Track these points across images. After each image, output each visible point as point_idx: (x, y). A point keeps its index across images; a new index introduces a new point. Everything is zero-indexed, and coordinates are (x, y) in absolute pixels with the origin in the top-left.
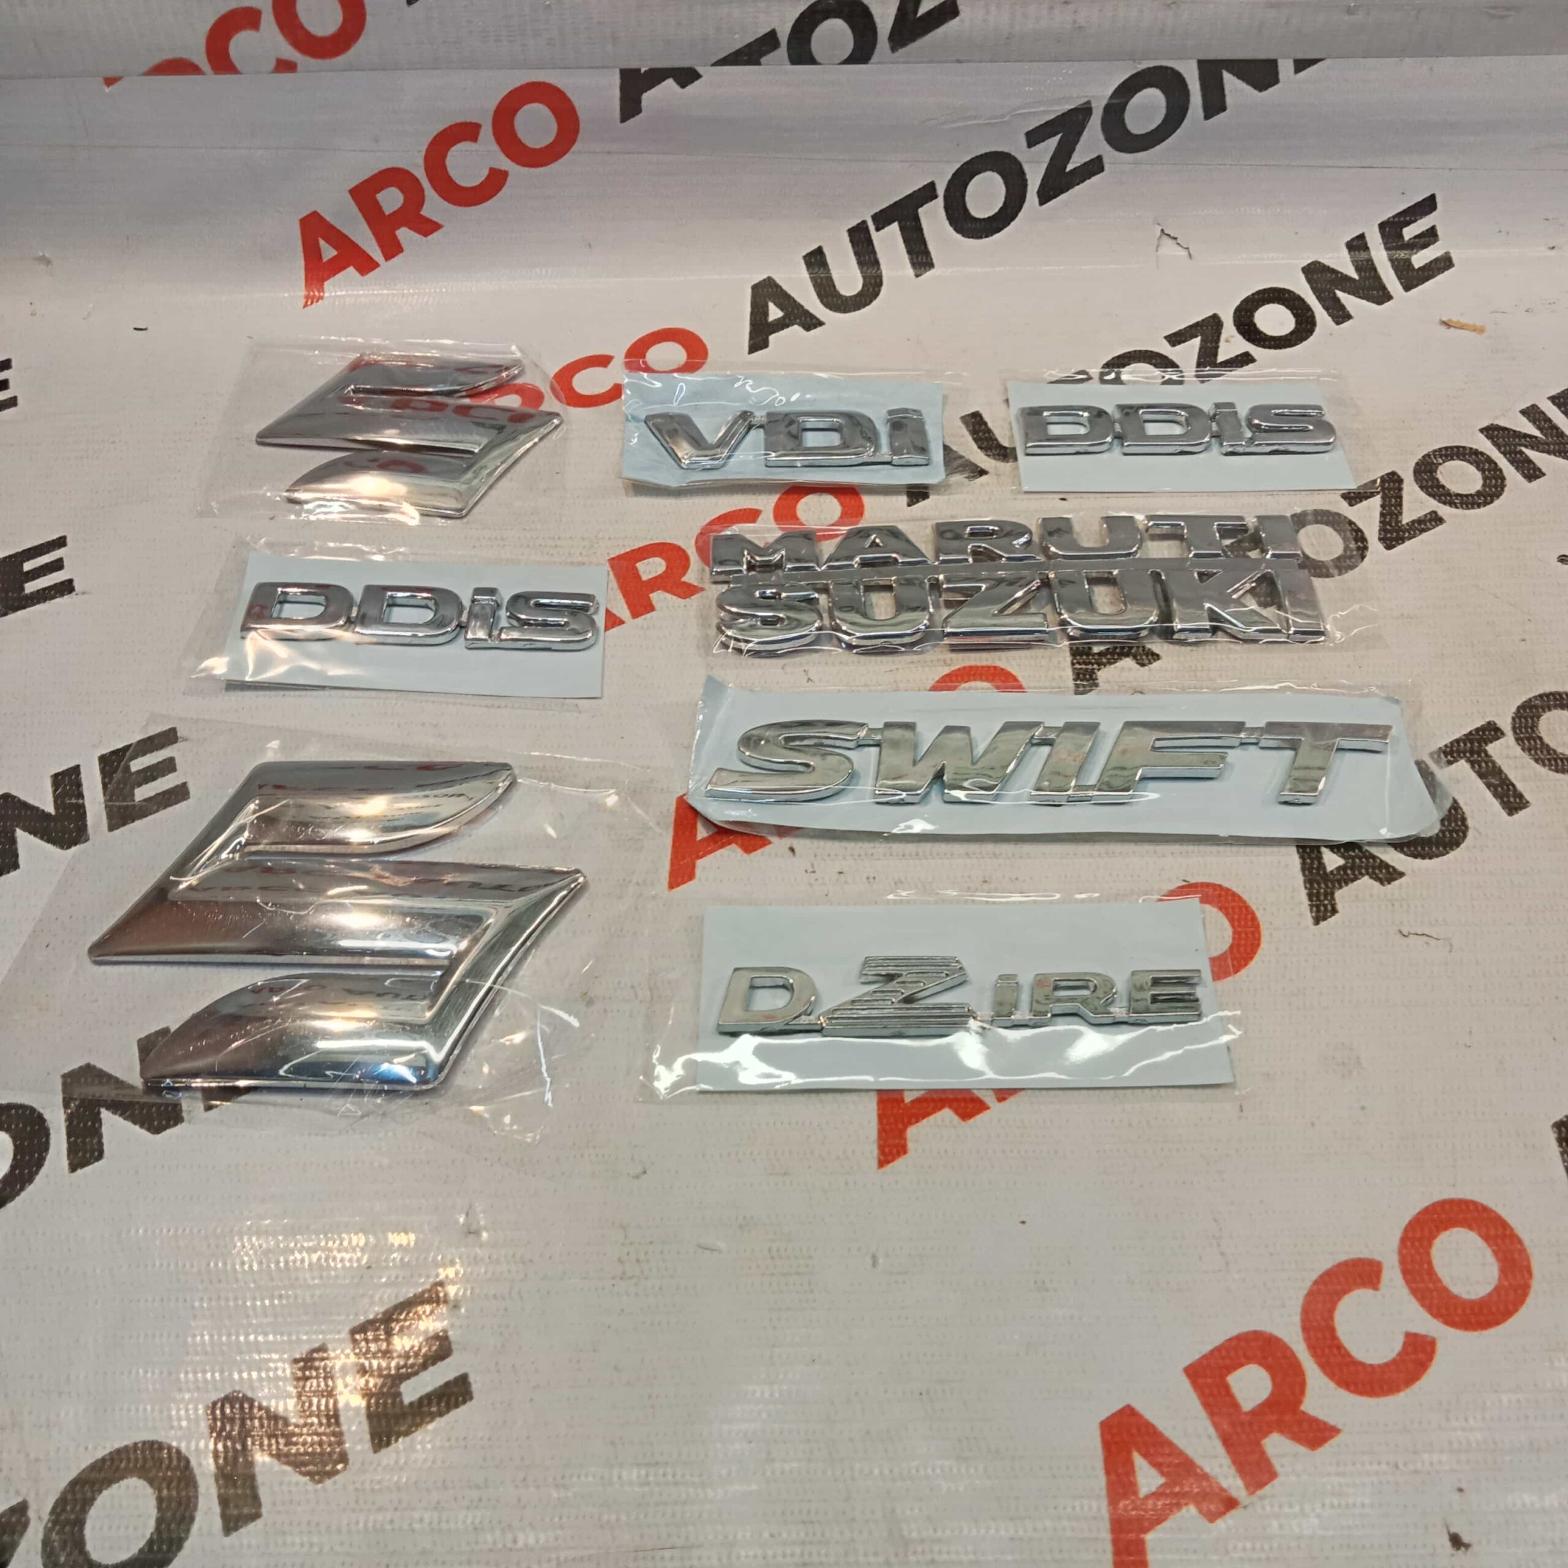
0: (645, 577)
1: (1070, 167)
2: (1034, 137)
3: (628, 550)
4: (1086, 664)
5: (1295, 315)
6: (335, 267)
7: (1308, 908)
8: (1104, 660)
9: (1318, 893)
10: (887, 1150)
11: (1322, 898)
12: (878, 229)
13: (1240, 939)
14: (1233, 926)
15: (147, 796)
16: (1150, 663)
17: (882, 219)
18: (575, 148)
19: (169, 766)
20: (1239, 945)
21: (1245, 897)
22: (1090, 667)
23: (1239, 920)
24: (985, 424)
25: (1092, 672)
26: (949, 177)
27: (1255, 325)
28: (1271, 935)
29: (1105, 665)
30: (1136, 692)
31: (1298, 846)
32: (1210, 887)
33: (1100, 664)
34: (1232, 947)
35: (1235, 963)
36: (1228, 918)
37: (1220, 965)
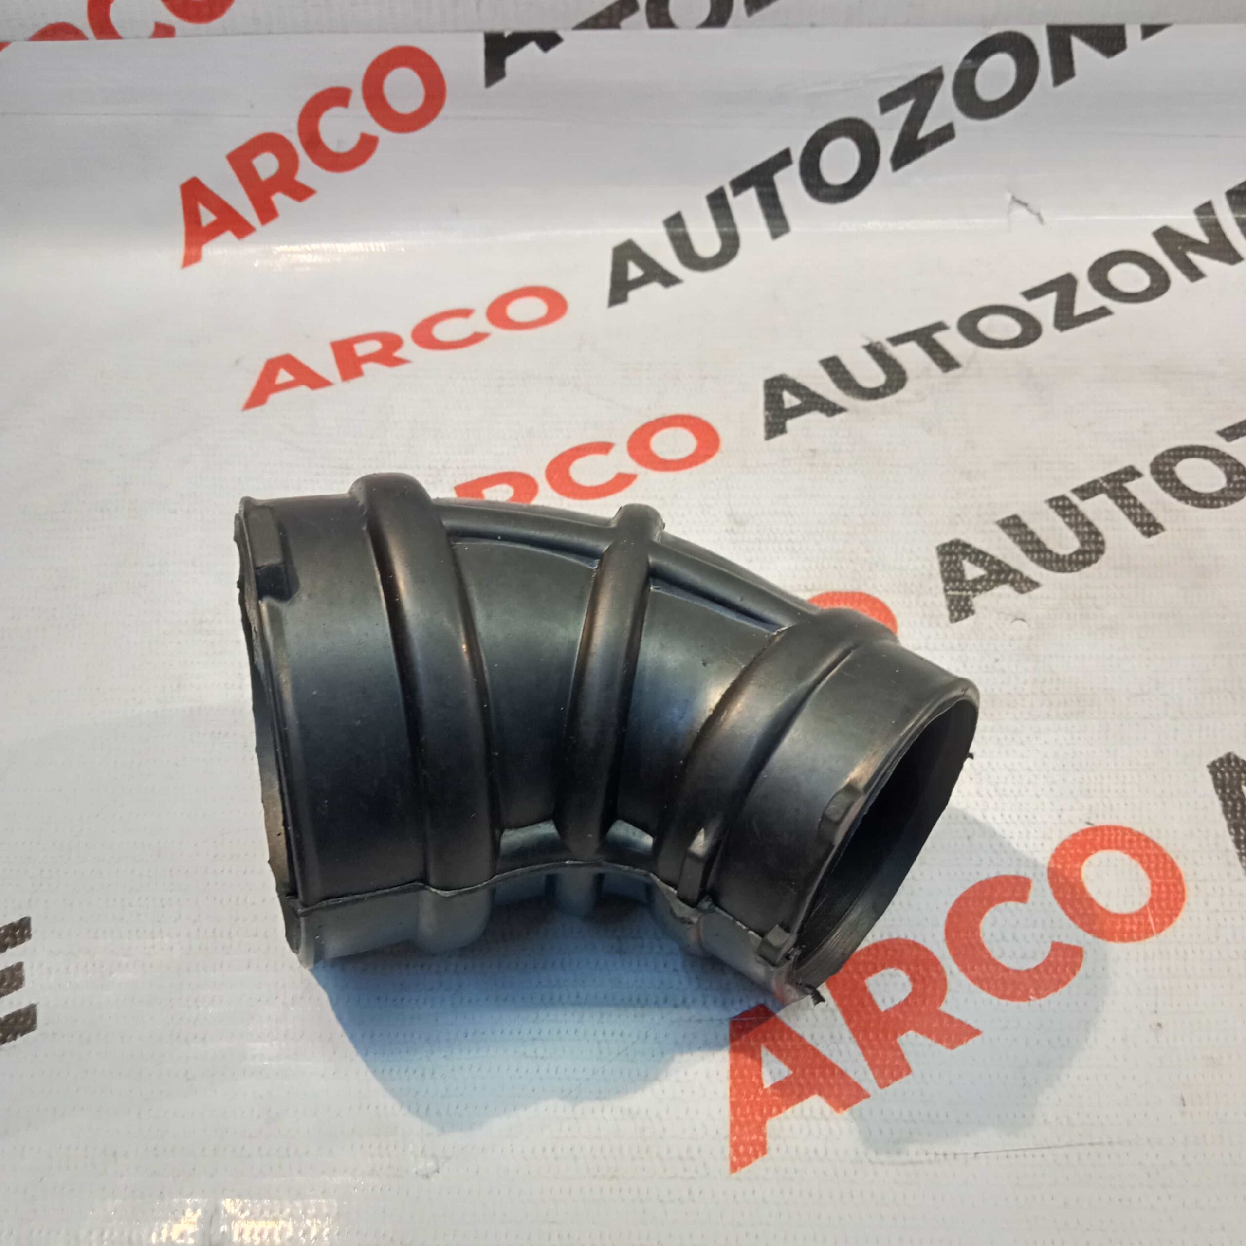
1: (922, 134)
2: (888, 103)
3: (475, 477)
4: (958, 589)
5: (1150, 274)
6: (214, 231)
7: (1237, 857)
8: (979, 587)
10: (741, 1149)
12: (735, 194)
13: (1160, 891)
14: (1150, 877)
16: (1029, 590)
17: (740, 184)
18: (443, 113)
20: (1159, 900)
21: (1162, 843)
22: (964, 593)
23: (1157, 869)
24: (844, 367)
25: (967, 599)
26: (804, 143)
27: (1109, 282)
28: (1197, 888)
29: (981, 591)
30: (1016, 619)
31: (1216, 786)
32: (1119, 831)
33: (975, 591)
34: (1151, 901)
35: (1157, 920)
36: (1143, 867)
37: (1140, 924)
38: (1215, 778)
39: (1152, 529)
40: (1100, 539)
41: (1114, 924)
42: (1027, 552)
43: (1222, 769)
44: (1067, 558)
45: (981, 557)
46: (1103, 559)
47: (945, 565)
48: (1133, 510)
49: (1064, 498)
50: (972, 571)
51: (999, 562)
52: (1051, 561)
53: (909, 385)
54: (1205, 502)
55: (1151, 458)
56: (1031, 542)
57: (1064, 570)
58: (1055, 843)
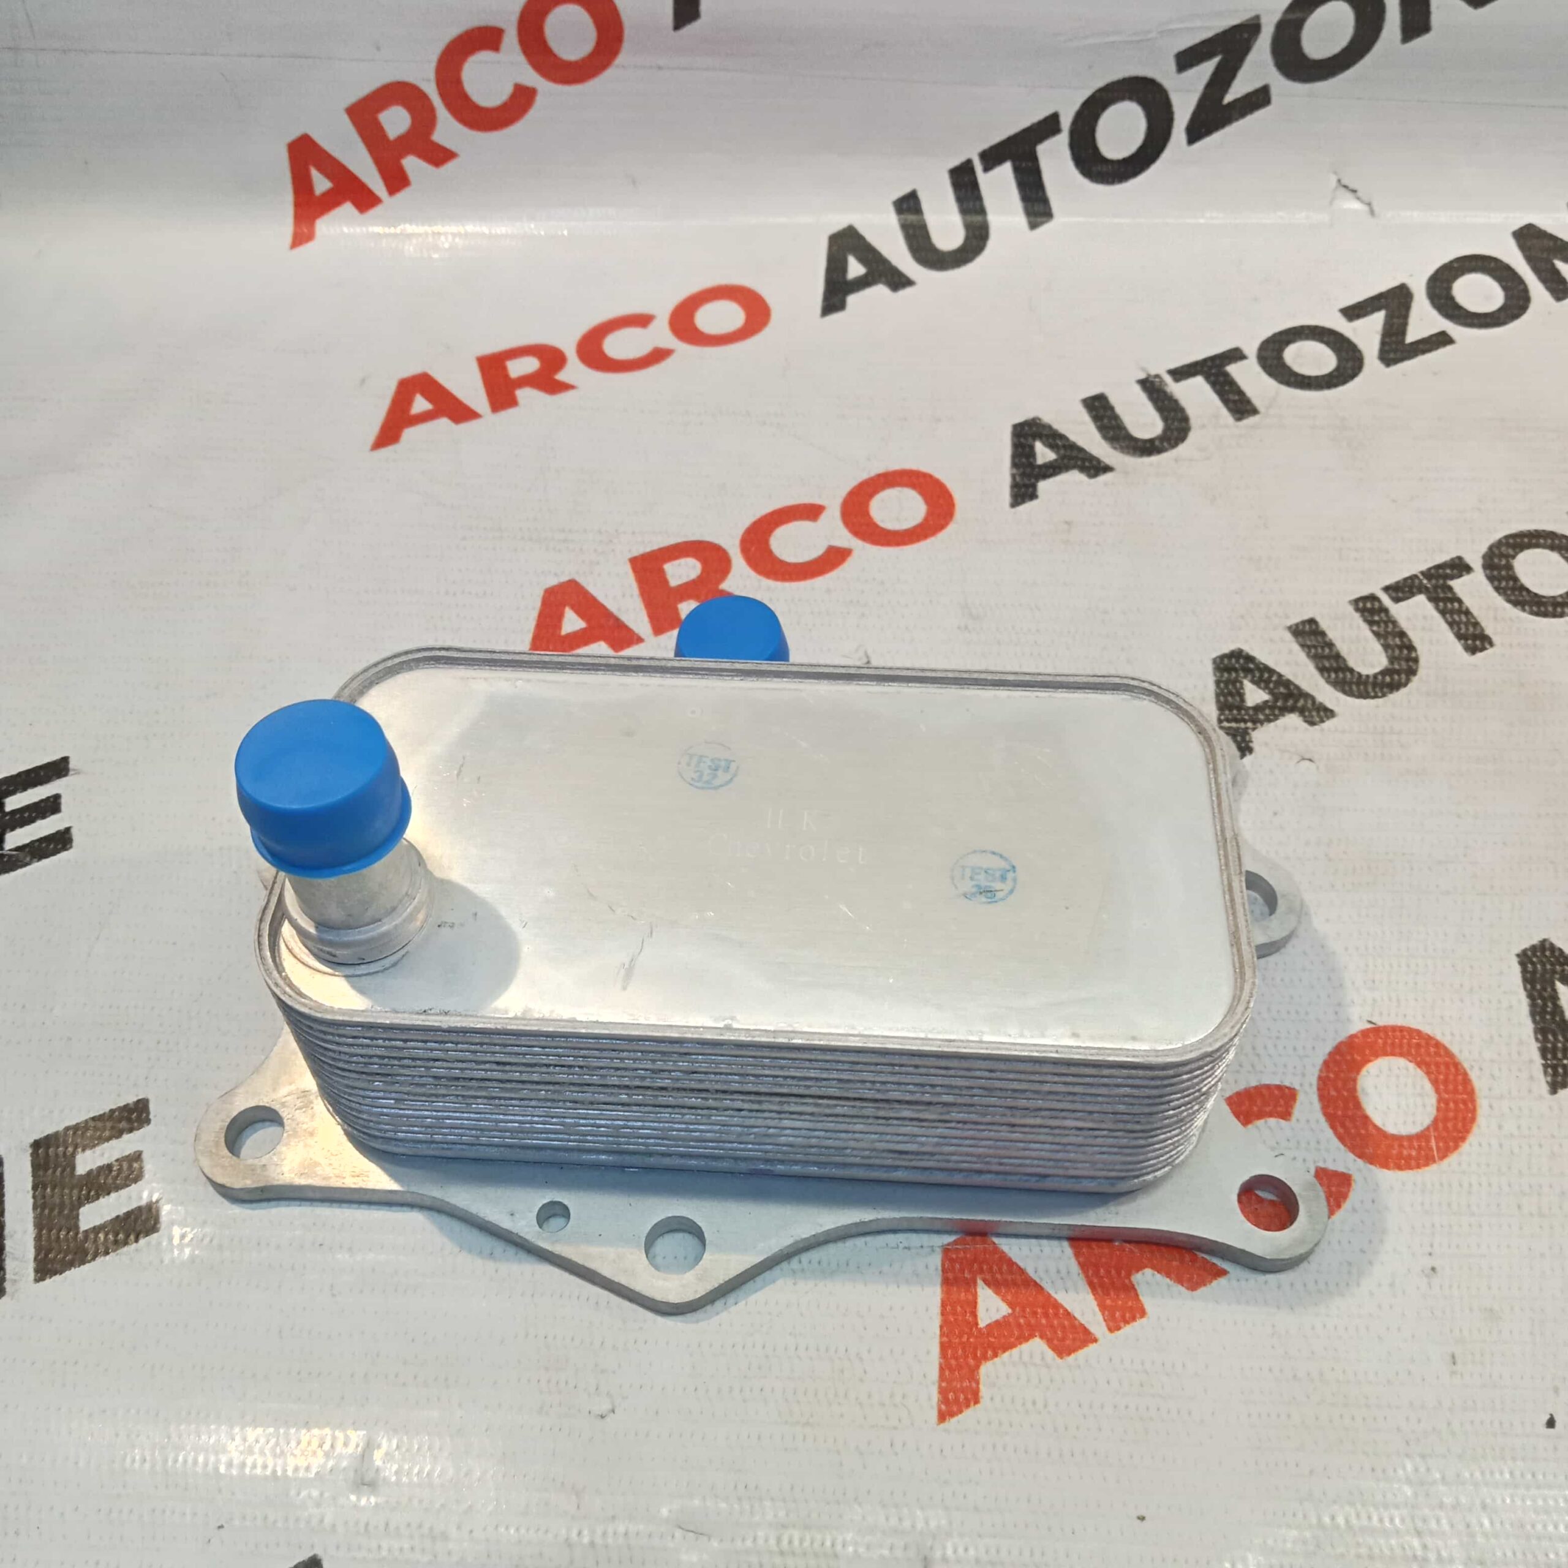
0: (674, 582)
1: (1228, 98)
2: (1187, 59)
3: (655, 547)
4: (1236, 721)
5: (1505, 288)
6: (330, 202)
7: (1541, 1068)
8: (1261, 717)
9: (1555, 1048)
10: (951, 1396)
11: (1560, 1055)
12: (987, 169)
13: (1447, 1110)
14: (1437, 1091)
15: (20, 844)
16: (1322, 721)
17: (992, 157)
19: (52, 806)
20: (1446, 1120)
21: (1454, 1049)
22: (1242, 725)
23: (1446, 1082)
24: (1112, 409)
25: (1245, 732)
26: (1077, 106)
27: (1452, 299)
28: (1491, 1107)
29: (1262, 723)
30: (1303, 759)
31: (1525, 980)
32: (1405, 1033)
33: (1255, 721)
34: (1436, 1121)
35: (1441, 1144)
36: (1430, 1079)
37: (1420, 1147)
38: (1524, 971)
39: (1478, 643)
40: (1413, 655)
41: (1391, 1147)
42: (1322, 670)
43: (1534, 959)
44: (1371, 680)
45: (1266, 675)
46: (1415, 681)
47: (1222, 685)
48: (1456, 617)
49: (1373, 598)
50: (1254, 695)
51: (1288, 683)
52: (1351, 683)
53: (1192, 436)
54: (1546, 609)
55: (1484, 549)
56: (1328, 658)
57: (1364, 696)
58: (1328, 1047)
